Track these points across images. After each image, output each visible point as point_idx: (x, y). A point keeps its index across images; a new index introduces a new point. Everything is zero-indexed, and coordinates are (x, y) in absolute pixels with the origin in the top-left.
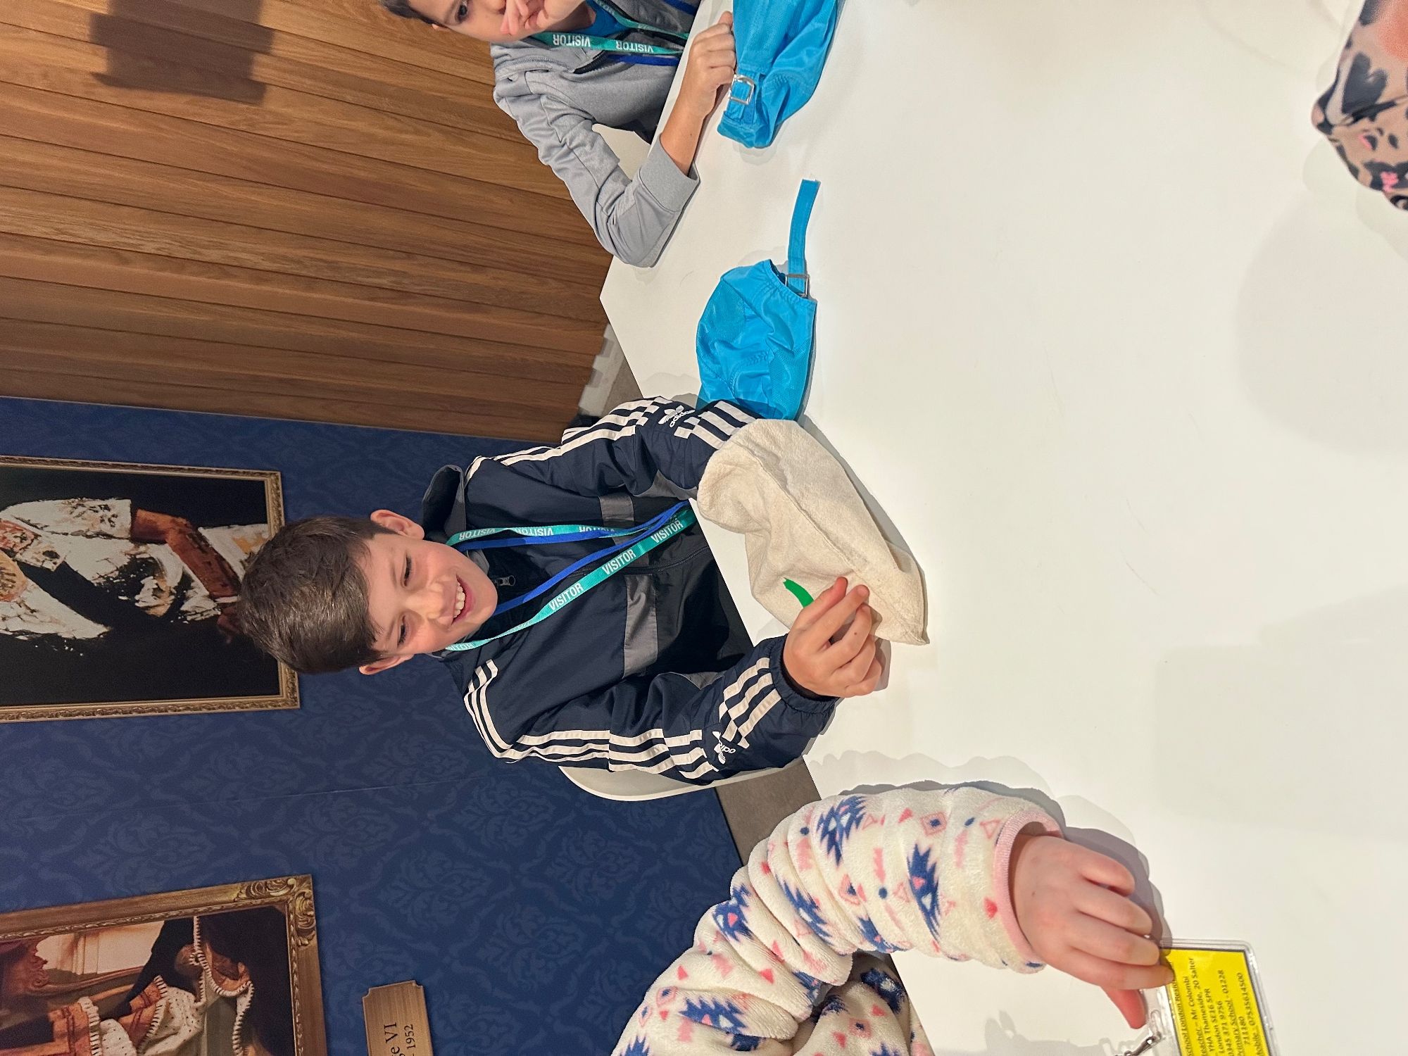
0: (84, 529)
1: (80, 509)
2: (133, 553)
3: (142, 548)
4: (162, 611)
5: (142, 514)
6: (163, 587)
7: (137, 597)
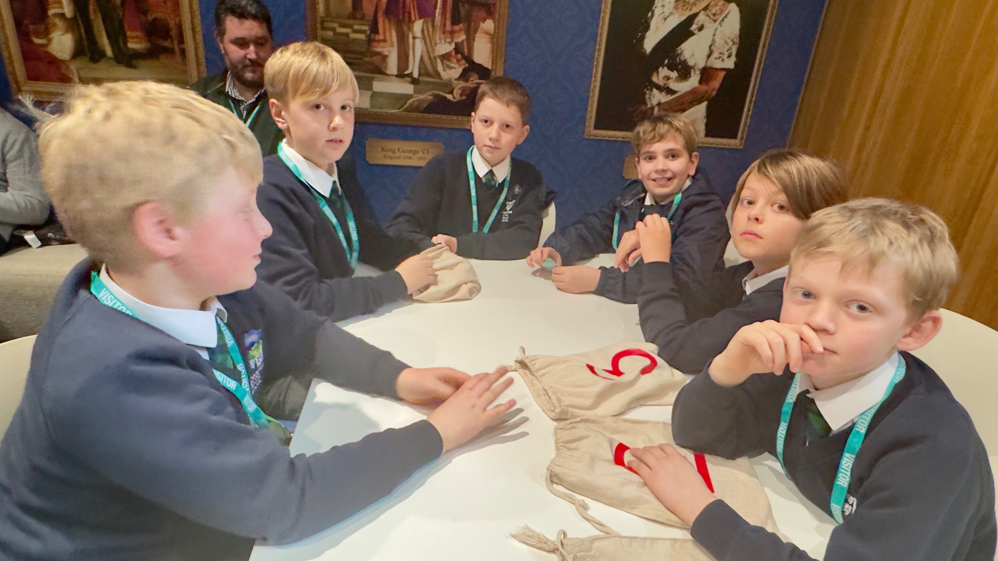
0: (717, 44)
1: (731, 43)
2: (696, 68)
3: (698, 72)
4: (655, 79)
5: (723, 74)
6: (670, 81)
7: (665, 68)
